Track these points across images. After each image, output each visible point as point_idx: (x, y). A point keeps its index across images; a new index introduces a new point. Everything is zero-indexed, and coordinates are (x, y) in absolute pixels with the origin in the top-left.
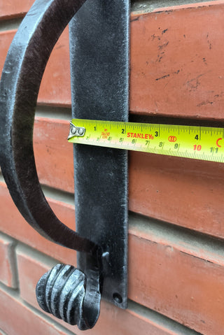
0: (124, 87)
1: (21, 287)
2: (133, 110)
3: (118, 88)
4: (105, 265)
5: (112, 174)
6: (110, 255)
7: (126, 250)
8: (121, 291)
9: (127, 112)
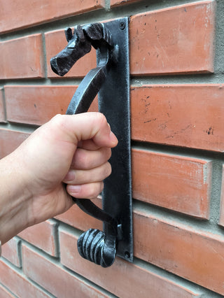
0: (128, 126)
1: (61, 257)
2: (133, 138)
3: (125, 127)
4: (119, 233)
5: (122, 176)
6: (122, 226)
7: (131, 223)
8: (129, 250)
9: (130, 140)
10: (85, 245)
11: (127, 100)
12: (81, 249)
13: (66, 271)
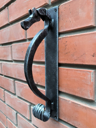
1: (32, 120)
2: (59, 62)
3: (56, 57)
5: (54, 80)
6: (54, 104)
7: (58, 102)
9: (58, 63)
10: (36, 111)
11: (57, 44)
12: (34, 112)
13: (34, 126)
